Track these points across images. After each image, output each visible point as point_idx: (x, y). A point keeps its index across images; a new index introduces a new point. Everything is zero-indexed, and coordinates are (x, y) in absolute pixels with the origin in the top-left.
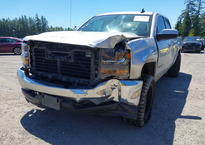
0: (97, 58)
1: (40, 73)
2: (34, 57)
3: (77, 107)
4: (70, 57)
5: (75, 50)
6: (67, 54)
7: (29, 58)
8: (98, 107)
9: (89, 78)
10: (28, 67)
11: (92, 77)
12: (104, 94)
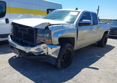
0: (37, 33)
1: (16, 38)
2: (15, 30)
3: (27, 56)
4: (27, 32)
5: (28, 28)
6: (26, 30)
7: (13, 31)
8: (36, 57)
9: (33, 42)
10: (12, 35)
11: (35, 42)
12: (39, 50)
